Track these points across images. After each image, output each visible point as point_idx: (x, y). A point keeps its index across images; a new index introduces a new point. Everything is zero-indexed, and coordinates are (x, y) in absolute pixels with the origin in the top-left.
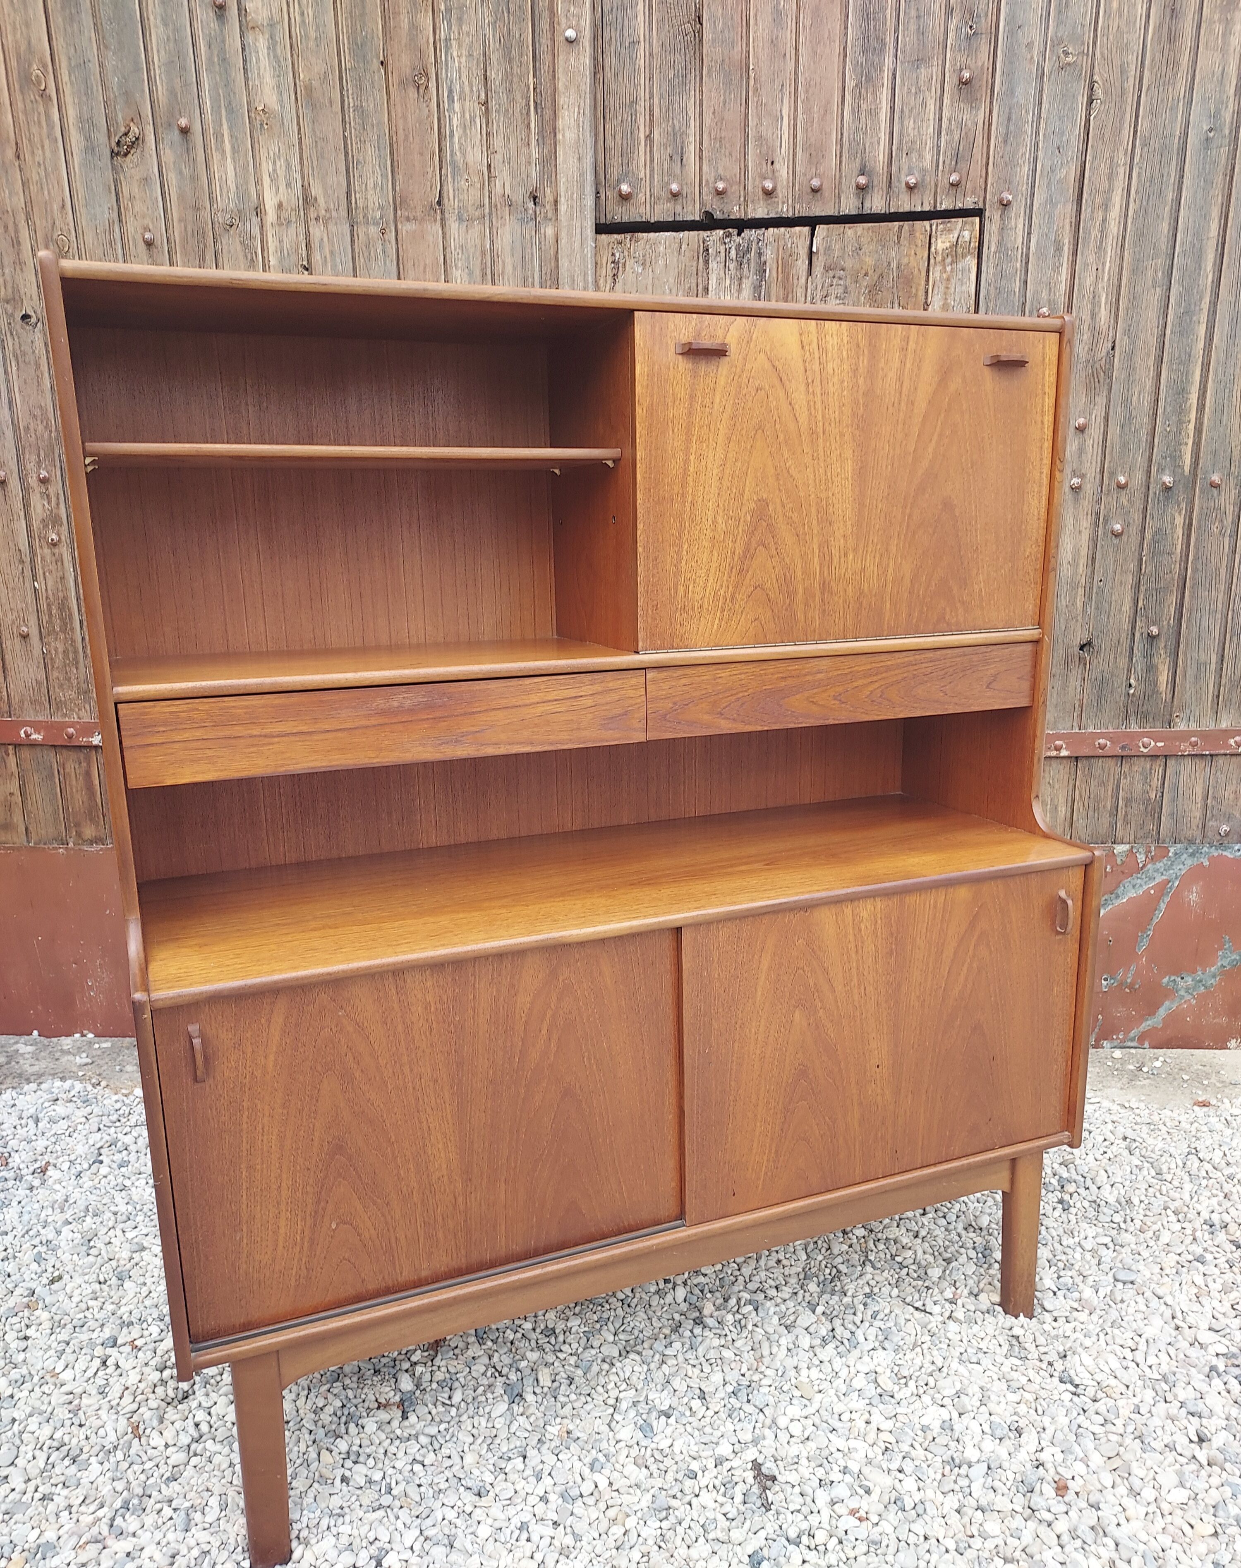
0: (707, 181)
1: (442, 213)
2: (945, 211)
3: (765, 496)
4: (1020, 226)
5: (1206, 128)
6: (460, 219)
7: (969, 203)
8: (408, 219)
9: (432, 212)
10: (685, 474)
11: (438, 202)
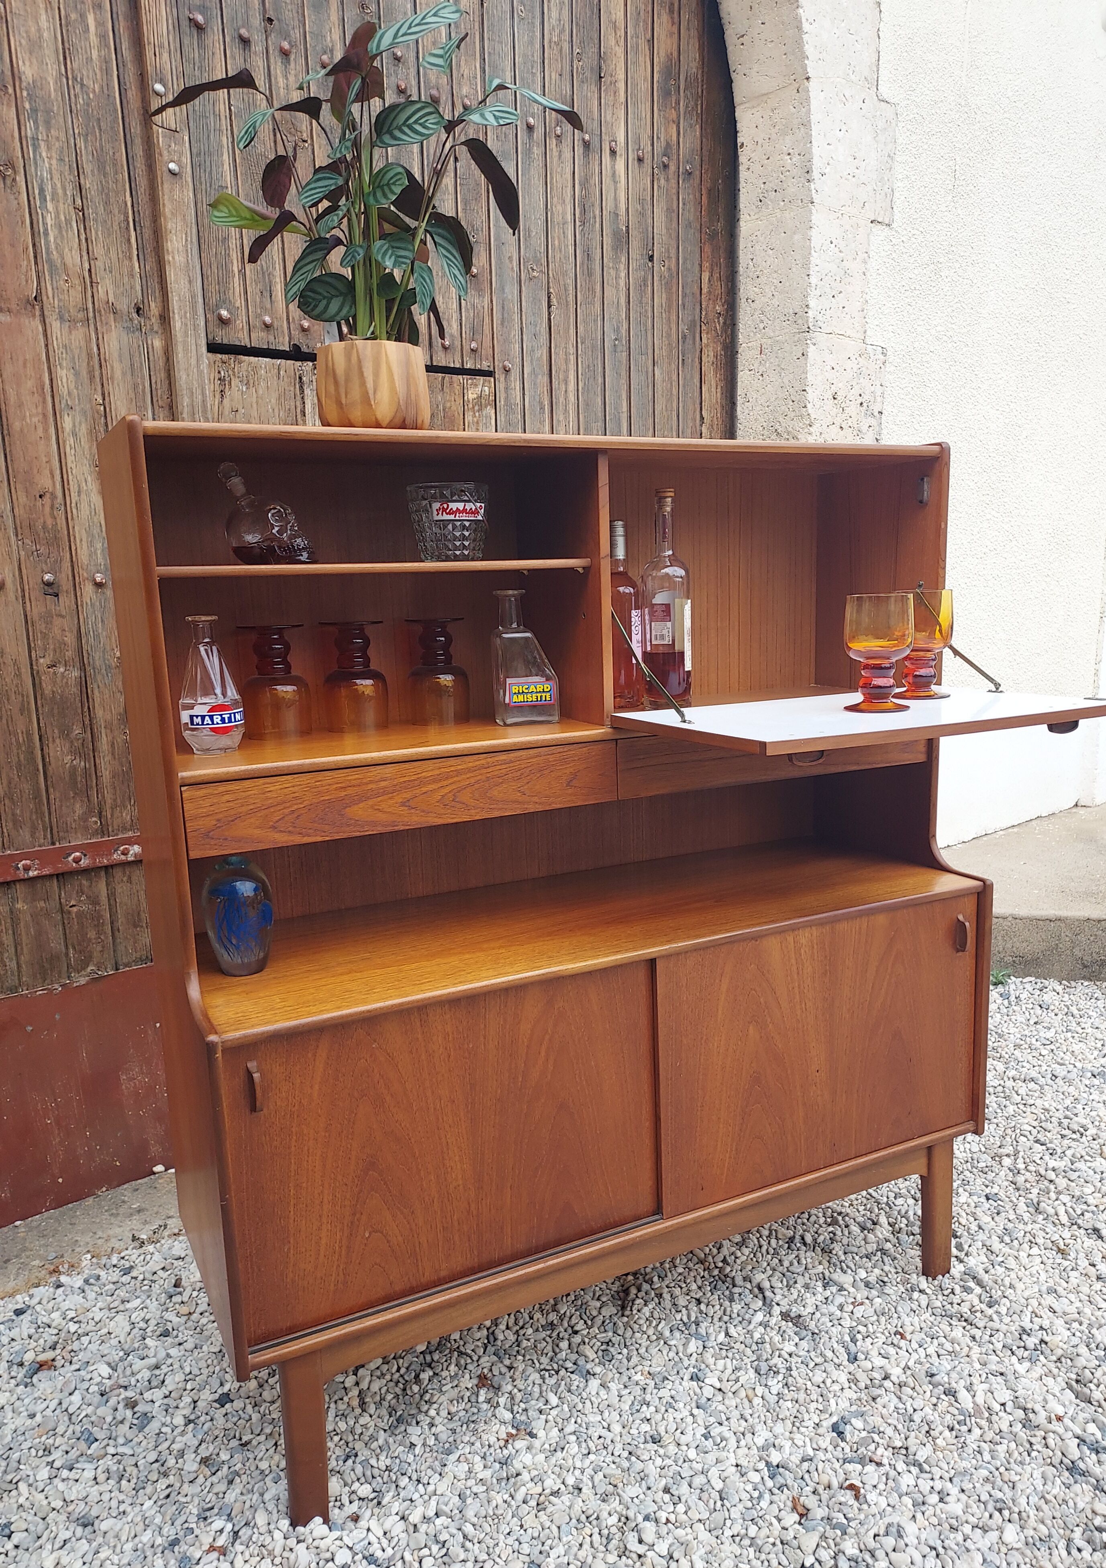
0: (293, 318)
1: (42, 309)
2: (470, 369)
4: (518, 388)
5: (613, 338)
6: (61, 318)
7: (485, 366)
9: (29, 307)
11: (35, 298)
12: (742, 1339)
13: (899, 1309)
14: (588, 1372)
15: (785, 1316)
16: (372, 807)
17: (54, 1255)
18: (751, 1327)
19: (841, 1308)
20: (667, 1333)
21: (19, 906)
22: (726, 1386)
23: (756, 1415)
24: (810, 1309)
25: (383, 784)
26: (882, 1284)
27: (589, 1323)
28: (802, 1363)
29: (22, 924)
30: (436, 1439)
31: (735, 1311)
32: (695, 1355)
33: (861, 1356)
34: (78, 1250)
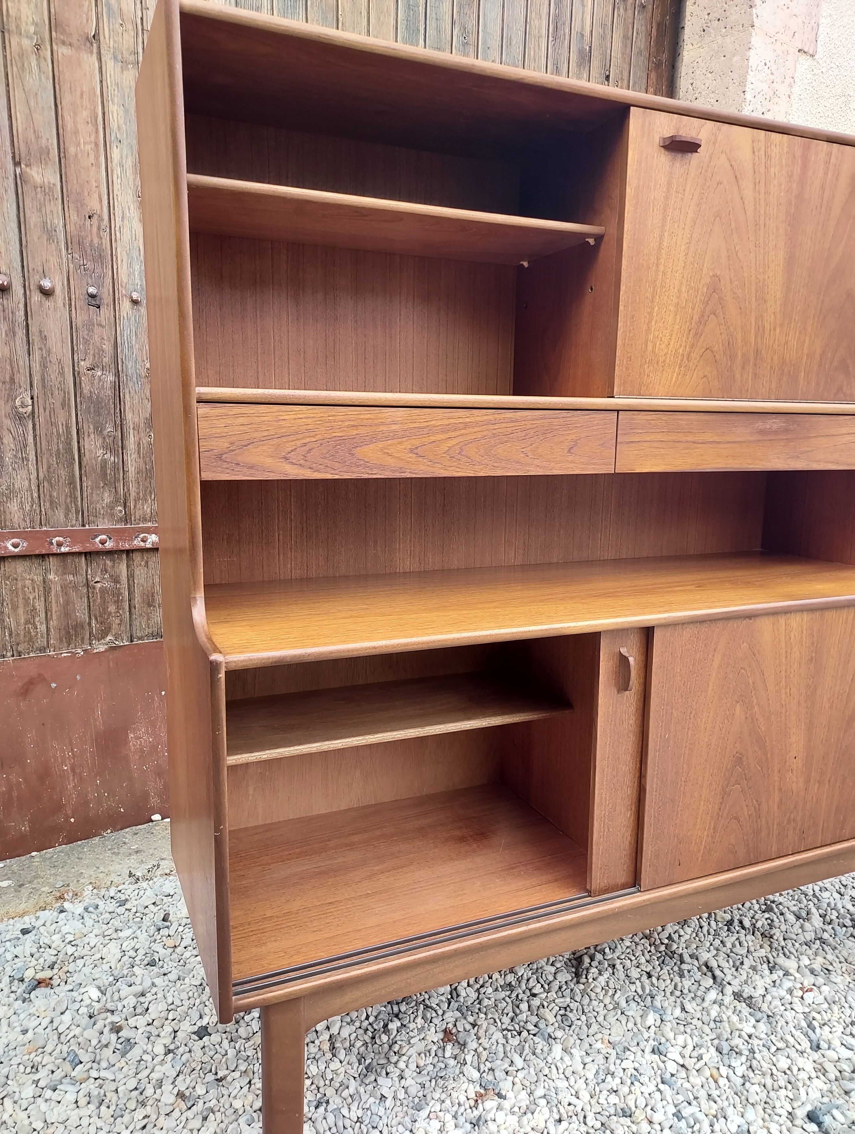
1: (99, 47)
3: (718, 273)
6: (115, 58)
8: (63, 43)
9: (88, 44)
10: (660, 248)
11: (94, 36)
12: (699, 1015)
13: (849, 999)
14: (550, 1036)
15: (737, 996)
16: (382, 449)
17: (62, 884)
18: (706, 1004)
19: (790, 991)
20: (623, 1004)
21: (51, 577)
22: (690, 1063)
23: (724, 1097)
24: (762, 992)
25: (394, 427)
26: (826, 972)
27: (546, 987)
28: (764, 1046)
29: (53, 593)
30: (406, 1093)
31: (686, 987)
32: (653, 1027)
33: (824, 1045)
34: (82, 881)
